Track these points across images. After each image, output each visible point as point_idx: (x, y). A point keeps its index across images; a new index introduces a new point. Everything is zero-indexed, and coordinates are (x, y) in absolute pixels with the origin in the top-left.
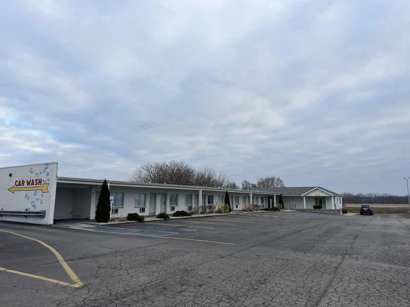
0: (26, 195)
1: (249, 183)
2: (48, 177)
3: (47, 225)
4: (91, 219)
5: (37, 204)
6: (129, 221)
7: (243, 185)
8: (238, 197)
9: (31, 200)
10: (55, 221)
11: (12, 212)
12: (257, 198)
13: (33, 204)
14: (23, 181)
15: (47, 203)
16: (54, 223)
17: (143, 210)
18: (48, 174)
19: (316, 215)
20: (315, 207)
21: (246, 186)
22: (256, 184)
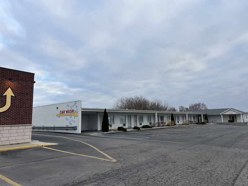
0: (66, 118)
1: (183, 107)
2: (77, 108)
3: (78, 134)
4: (98, 130)
5: (72, 122)
6: (119, 131)
7: (180, 109)
8: (179, 116)
9: (69, 121)
10: (82, 132)
11: (60, 127)
12: (191, 117)
13: (70, 123)
14: (64, 111)
15: (77, 122)
16: (81, 133)
17: (125, 125)
18: (77, 107)
19: (231, 126)
20: (229, 121)
21: (182, 109)
22: (189, 108)
